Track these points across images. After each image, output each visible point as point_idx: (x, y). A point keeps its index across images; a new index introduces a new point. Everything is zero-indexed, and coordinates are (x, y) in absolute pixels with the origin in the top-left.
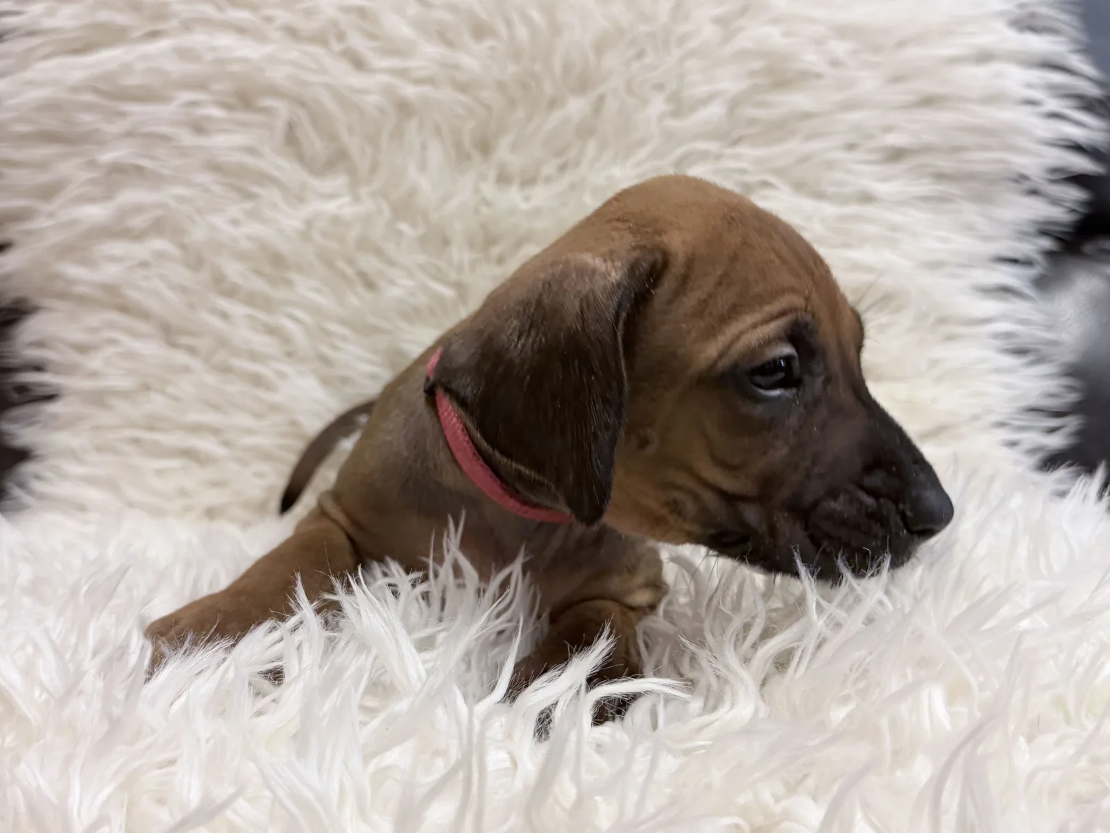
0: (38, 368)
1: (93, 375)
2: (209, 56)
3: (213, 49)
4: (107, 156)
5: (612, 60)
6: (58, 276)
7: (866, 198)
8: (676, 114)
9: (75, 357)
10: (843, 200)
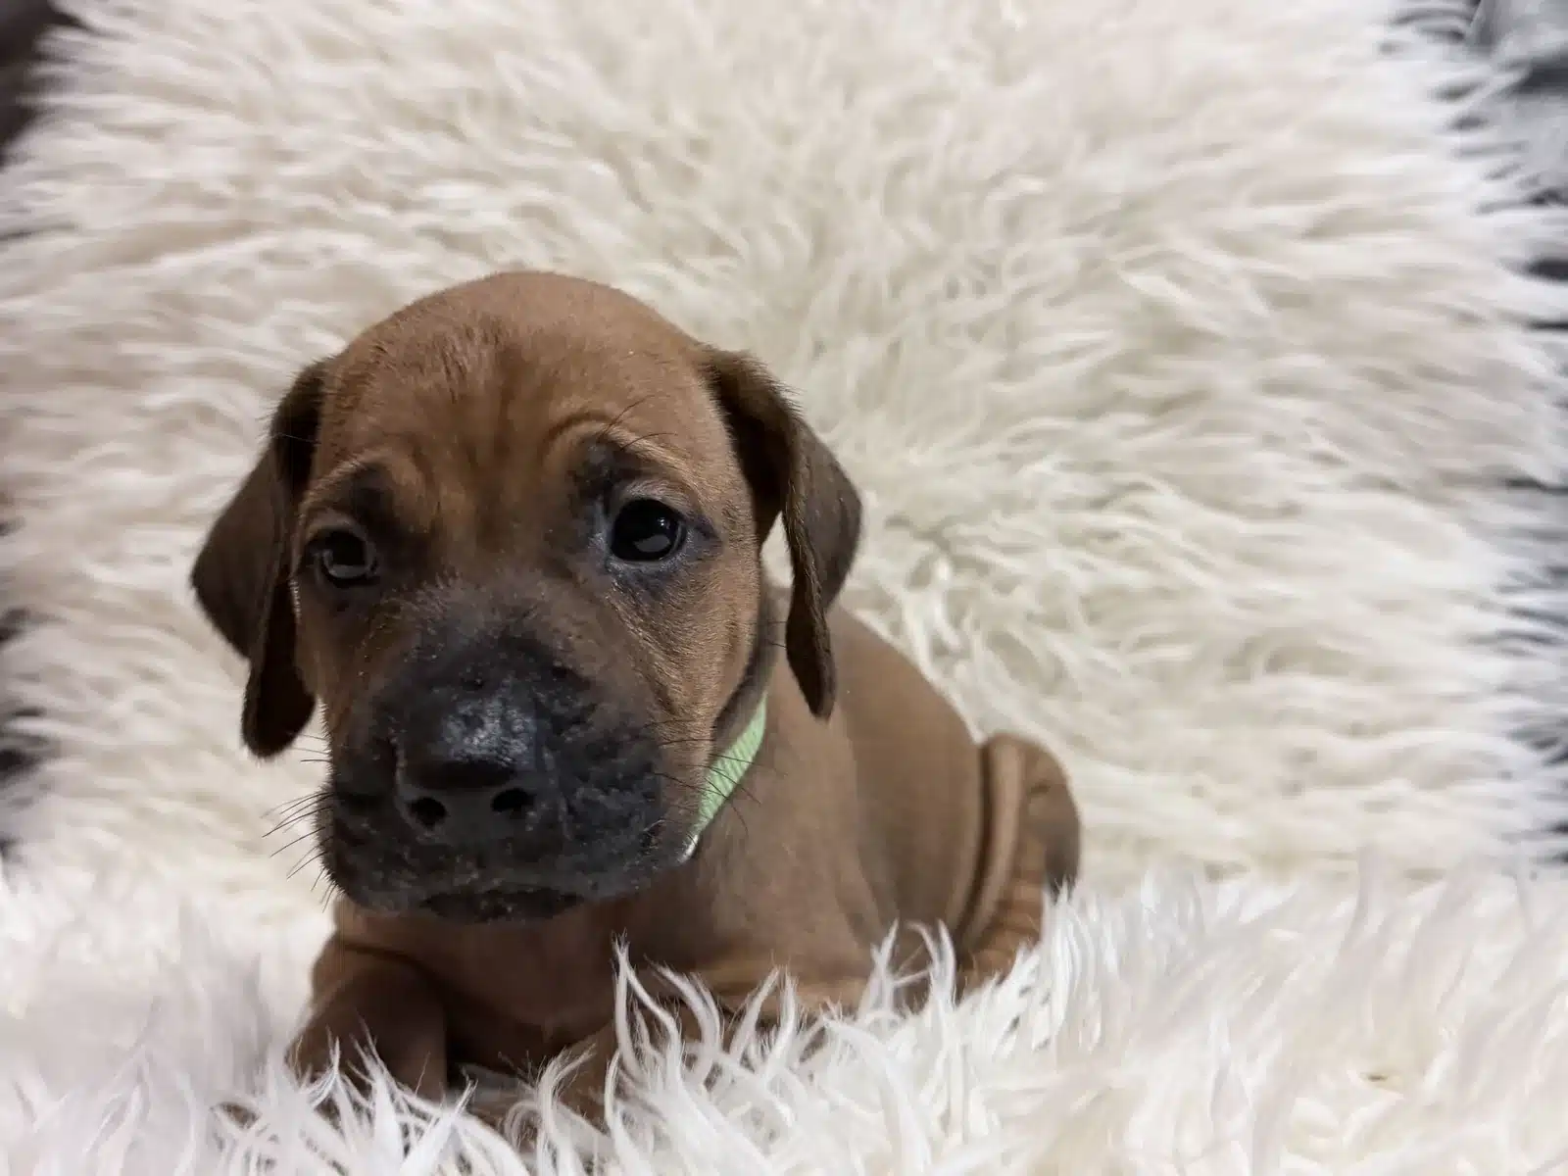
0: (33, 713)
1: (114, 726)
2: (321, 264)
3: (328, 252)
4: (156, 400)
5: (913, 294)
6: (76, 577)
7: (1289, 510)
8: (1006, 373)
9: (93, 700)
10: (1257, 513)
